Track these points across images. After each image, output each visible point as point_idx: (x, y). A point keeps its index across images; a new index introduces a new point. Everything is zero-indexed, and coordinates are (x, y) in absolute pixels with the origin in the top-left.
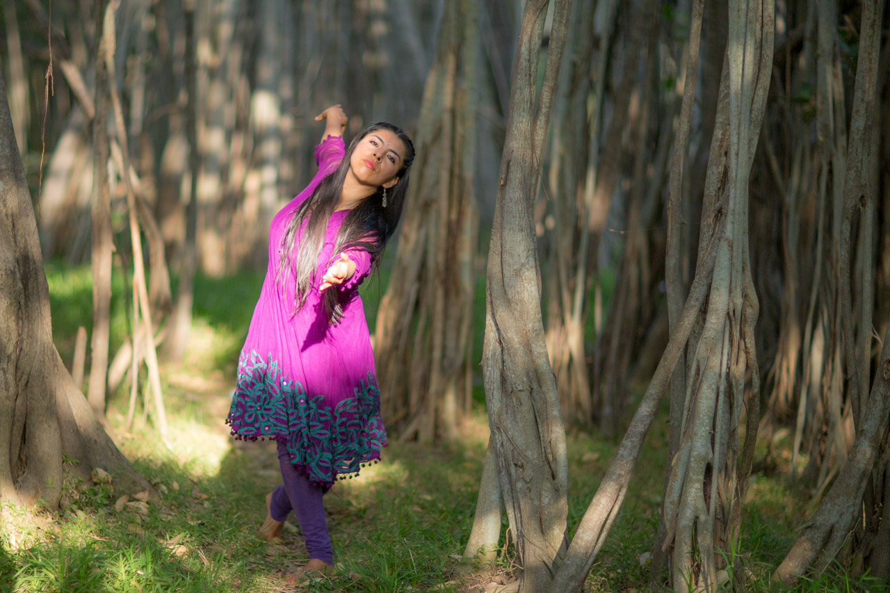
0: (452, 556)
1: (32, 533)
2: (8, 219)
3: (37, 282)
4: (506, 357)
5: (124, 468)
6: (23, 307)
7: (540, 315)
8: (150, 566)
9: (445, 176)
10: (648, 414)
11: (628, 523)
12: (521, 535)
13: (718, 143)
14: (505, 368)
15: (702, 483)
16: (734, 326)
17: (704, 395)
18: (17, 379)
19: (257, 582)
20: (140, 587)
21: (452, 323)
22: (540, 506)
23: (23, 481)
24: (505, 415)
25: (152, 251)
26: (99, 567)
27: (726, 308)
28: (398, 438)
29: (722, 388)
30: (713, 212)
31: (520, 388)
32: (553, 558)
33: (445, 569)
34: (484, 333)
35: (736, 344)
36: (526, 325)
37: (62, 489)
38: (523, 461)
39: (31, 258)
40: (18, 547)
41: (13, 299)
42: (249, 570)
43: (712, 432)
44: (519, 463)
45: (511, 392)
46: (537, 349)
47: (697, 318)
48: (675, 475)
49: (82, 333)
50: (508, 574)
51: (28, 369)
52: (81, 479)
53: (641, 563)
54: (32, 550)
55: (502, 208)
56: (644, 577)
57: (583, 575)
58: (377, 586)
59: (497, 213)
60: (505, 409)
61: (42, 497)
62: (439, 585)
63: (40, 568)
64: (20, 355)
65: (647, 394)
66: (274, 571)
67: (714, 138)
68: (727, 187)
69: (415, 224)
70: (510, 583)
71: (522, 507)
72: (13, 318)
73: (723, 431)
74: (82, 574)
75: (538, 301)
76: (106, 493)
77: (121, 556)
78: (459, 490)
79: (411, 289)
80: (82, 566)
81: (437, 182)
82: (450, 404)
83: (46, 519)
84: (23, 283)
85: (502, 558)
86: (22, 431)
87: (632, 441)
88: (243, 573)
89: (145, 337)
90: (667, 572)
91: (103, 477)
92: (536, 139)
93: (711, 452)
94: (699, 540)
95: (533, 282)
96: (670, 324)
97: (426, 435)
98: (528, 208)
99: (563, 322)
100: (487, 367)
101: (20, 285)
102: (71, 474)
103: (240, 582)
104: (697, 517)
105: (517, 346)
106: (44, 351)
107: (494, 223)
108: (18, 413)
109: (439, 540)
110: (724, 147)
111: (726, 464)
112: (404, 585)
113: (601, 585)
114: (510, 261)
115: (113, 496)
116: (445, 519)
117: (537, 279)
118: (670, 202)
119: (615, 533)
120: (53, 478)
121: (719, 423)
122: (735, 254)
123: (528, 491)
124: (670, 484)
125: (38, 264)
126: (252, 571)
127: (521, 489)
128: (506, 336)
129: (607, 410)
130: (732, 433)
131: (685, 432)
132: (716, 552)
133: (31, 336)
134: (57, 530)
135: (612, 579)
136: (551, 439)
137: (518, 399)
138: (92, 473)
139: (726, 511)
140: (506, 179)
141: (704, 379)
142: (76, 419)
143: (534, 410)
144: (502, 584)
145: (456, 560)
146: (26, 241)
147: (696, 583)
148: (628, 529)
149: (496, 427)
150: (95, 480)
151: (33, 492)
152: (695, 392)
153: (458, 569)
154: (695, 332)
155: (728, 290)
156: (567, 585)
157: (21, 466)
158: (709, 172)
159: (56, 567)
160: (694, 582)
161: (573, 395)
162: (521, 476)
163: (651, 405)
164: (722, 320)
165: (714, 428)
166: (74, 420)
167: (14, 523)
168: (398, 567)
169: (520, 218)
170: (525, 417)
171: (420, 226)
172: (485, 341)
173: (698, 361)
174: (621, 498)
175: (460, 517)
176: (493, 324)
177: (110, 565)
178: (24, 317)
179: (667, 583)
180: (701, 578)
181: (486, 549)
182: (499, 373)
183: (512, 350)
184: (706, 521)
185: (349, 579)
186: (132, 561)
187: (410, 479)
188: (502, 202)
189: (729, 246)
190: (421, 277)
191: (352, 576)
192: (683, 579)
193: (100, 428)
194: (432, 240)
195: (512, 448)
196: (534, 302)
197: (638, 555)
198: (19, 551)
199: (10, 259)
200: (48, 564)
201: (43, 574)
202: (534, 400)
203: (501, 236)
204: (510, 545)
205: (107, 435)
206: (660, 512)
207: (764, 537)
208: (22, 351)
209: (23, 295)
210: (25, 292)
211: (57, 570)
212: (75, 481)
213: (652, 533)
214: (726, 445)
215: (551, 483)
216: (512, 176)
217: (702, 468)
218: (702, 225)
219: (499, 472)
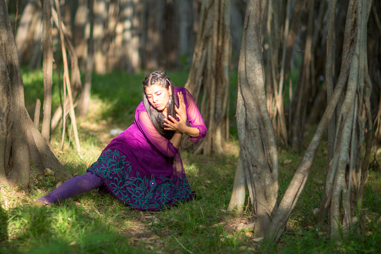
0: (222, 210)
1: (15, 200)
2: (2, 46)
3: (17, 77)
4: (248, 113)
5: (60, 168)
6: (10, 90)
7: (264, 92)
8: (74, 216)
9: (216, 24)
10: (317, 140)
11: (307, 194)
12: (255, 200)
13: (352, 7)
14: (247, 118)
15: (344, 174)
16: (360, 97)
17: (345, 131)
18: (8, 125)
19: (126, 223)
20: (70, 226)
21: (219, 96)
22: (265, 186)
23: (11, 175)
24: (247, 141)
25: (72, 62)
26: (49, 216)
27: (356, 88)
28: (193, 153)
29: (354, 127)
30: (349, 41)
31: (255, 128)
32: (271, 211)
33: (218, 217)
34: (237, 101)
35: (361, 106)
36: (257, 97)
37: (30, 179)
38: (256, 164)
39: (14, 65)
40: (9, 207)
41: (5, 85)
42: (122, 218)
43: (349, 149)
44: (254, 165)
45: (250, 130)
46: (263, 108)
47: (342, 93)
48: (331, 170)
49: (38, 102)
50: (249, 219)
51: (13, 120)
52: (39, 174)
53: (314, 214)
54: (16, 208)
55: (245, 39)
56: (316, 220)
57: (286, 220)
58: (185, 225)
59: (243, 42)
60: (247, 138)
61: (20, 183)
62: (215, 225)
63: (20, 217)
64: (9, 113)
65: (317, 130)
66: (134, 218)
67: (349, 5)
68: (356, 28)
69: (201, 48)
70: (250, 223)
71: (256, 186)
72: (6, 95)
73: (355, 148)
74: (41, 220)
75: (263, 85)
76: (51, 180)
77: (60, 211)
78: (224, 178)
79: (199, 79)
80: (41, 216)
81: (212, 27)
82: (219, 136)
83: (22, 193)
84: (10, 77)
85: (246, 211)
86: (10, 150)
87: (310, 154)
88: (119, 219)
89: (69, 103)
90: (327, 218)
91: (50, 172)
92: (262, 5)
93: (349, 158)
94: (343, 202)
95: (261, 76)
96: (328, 96)
97: (207, 151)
98: (258, 39)
99: (274, 96)
100: (238, 118)
101: (9, 79)
102: (34, 171)
103: (118, 223)
104: (342, 191)
105: (253, 107)
106: (21, 111)
107: (241, 47)
108: (8, 141)
109: (215, 202)
110: (355, 9)
111: (356, 164)
112: (198, 225)
113: (295, 224)
114: (250, 65)
115: (55, 182)
116: (217, 192)
117: (263, 74)
118: (328, 36)
119: (301, 199)
120: (25, 172)
121: (353, 145)
122: (360, 61)
123: (259, 178)
124: (328, 174)
125: (18, 68)
126: (123, 218)
127: (255, 177)
128: (248, 102)
129: (295, 139)
130: (359, 149)
131: (336, 149)
132: (352, 208)
133: (14, 104)
134: (28, 198)
135: (300, 221)
136: (270, 153)
137: (254, 133)
138: (44, 171)
139: (356, 187)
140: (247, 25)
141: (345, 123)
142: (36, 144)
143: (262, 139)
144: (246, 224)
145: (223, 212)
146: (11, 57)
147: (342, 223)
148: (307, 196)
149: (243, 148)
150: (46, 174)
151: (15, 180)
152: (341, 129)
153: (225, 217)
154: (340, 100)
155: (357, 79)
156: (278, 224)
157: (10, 167)
158: (347, 21)
159: (28, 217)
160: (340, 222)
161: (279, 131)
162: (255, 171)
163: (319, 136)
164: (354, 94)
165: (350, 147)
166: (36, 145)
167: (6, 195)
168: (195, 216)
169: (254, 44)
170: (257, 142)
171: (203, 49)
172: (238, 105)
173: (342, 114)
174: (305, 181)
175: (224, 191)
176: (241, 96)
177: (54, 215)
178: (11, 94)
179: (327, 223)
180: (344, 221)
181: (238, 207)
182: (244, 121)
183: (251, 109)
184: (347, 193)
185: (171, 222)
186: (65, 213)
187: (199, 173)
188: (245, 36)
189: (358, 58)
190: (204, 74)
191: (173, 221)
192: (335, 221)
193: (48, 148)
194: (209, 55)
195: (251, 157)
196: (261, 85)
197: (313, 209)
198: (10, 209)
199: (4, 66)
200: (24, 215)
201: (21, 220)
202: (262, 134)
203: (245, 54)
204: (251, 205)
205: (52, 152)
206: (323, 188)
207: (374, 201)
208: (10, 111)
209: (10, 84)
210: (11, 82)
211: (28, 218)
212: (36, 174)
213: (319, 199)
214: (356, 155)
215: (270, 174)
216: (250, 24)
217: (344, 166)
218: (343, 47)
219: (244, 169)
